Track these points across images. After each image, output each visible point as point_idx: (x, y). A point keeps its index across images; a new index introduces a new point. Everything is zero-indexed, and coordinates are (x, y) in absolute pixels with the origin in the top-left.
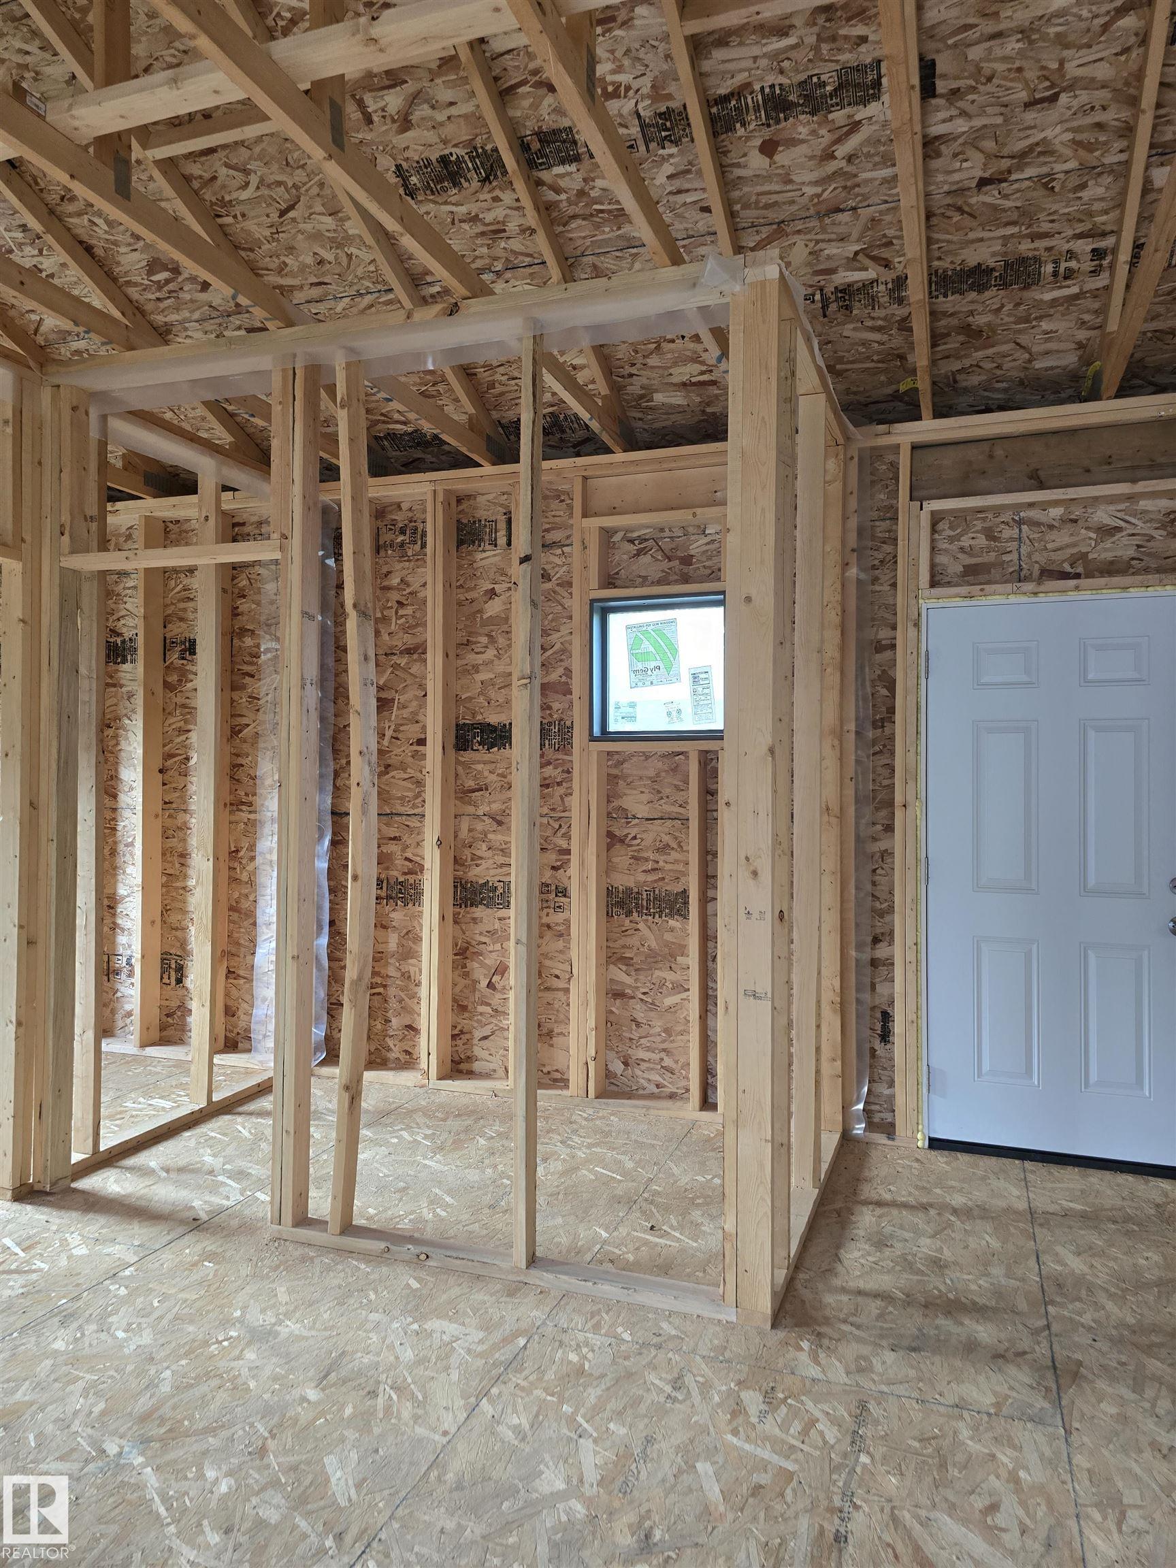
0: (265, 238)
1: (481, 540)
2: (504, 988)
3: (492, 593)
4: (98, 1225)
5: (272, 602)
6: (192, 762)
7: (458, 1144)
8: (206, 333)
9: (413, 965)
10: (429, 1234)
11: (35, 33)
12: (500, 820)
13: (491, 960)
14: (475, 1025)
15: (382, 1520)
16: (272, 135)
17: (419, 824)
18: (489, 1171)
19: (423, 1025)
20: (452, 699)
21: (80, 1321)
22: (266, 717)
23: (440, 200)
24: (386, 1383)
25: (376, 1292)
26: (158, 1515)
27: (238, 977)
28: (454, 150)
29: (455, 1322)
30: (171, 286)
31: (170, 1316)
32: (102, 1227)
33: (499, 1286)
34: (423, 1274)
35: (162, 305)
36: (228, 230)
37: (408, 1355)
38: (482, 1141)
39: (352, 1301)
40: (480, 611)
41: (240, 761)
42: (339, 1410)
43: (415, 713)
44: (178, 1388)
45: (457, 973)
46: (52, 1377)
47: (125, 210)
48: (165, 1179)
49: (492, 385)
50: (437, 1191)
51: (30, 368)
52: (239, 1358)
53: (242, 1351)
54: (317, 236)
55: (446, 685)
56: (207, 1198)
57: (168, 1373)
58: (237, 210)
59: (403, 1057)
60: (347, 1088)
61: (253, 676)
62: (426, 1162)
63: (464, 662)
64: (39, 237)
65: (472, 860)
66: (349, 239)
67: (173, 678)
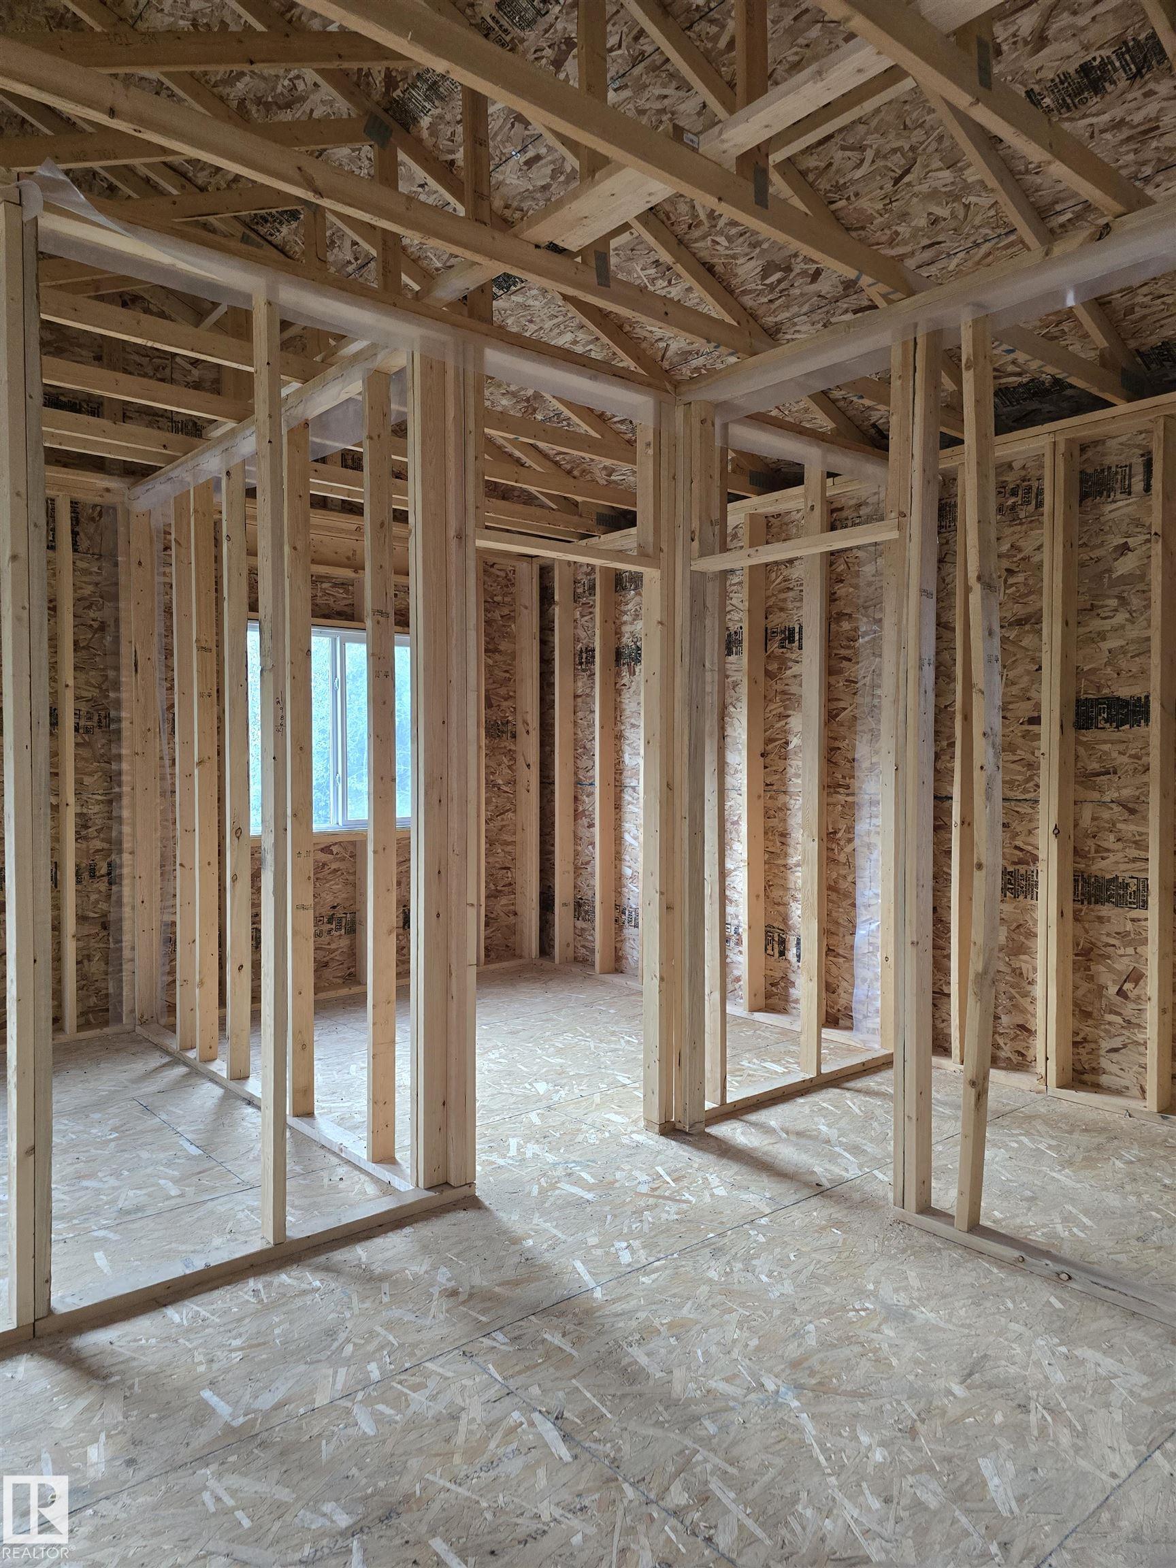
0: (878, 212)
1: (1112, 489)
2: (1139, 997)
3: (1124, 549)
4: (731, 1173)
5: (870, 584)
6: (791, 746)
7: (1089, 1162)
8: (813, 324)
9: (1026, 962)
10: (1066, 1252)
11: (674, 75)
12: (1133, 809)
13: (1123, 966)
14: (1102, 1034)
15: (1051, 1544)
16: (890, 102)
17: (1030, 811)
18: (1133, 1198)
19: (1038, 1024)
20: (1072, 672)
21: (728, 1257)
22: (863, 700)
23: (1076, 114)
24: (1037, 1401)
25: (1014, 1302)
26: (819, 1464)
27: (838, 955)
28: (1097, 54)
29: (1112, 1357)
30: (782, 286)
31: (806, 1273)
32: (736, 1174)
33: (1159, 1331)
34: (1066, 1296)
35: (773, 306)
36: (841, 214)
37: (1058, 1377)
38: (1119, 1164)
39: (988, 1304)
40: (1109, 571)
41: (837, 744)
42: (988, 1415)
43: (1026, 690)
44: (825, 1345)
45: (1078, 975)
46: (710, 1302)
47: (764, 220)
48: (786, 1140)
49: (1130, 310)
50: (1071, 1208)
51: (667, 391)
52: (878, 1331)
53: (880, 1325)
54: (933, 195)
55: (1065, 657)
56: (828, 1166)
57: (811, 1327)
58: (850, 192)
59: (1015, 1058)
60: (973, 1084)
61: (850, 660)
62: (1054, 1174)
63: (1088, 629)
64: (669, 269)
65: (1097, 851)
66: (967, 188)
67: (773, 667)
